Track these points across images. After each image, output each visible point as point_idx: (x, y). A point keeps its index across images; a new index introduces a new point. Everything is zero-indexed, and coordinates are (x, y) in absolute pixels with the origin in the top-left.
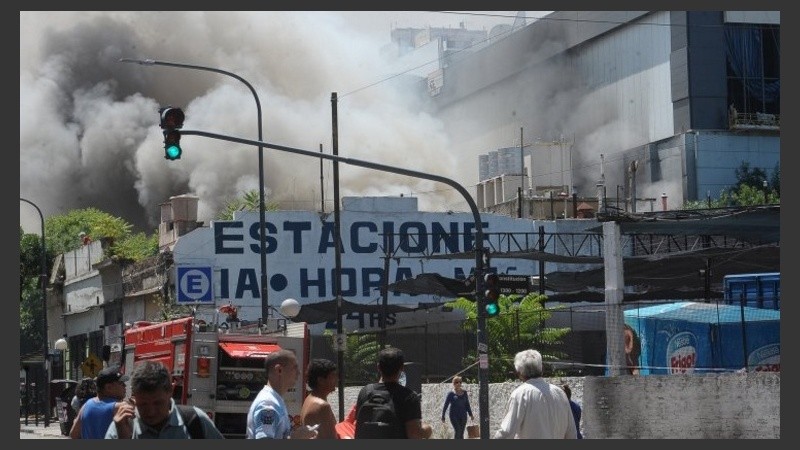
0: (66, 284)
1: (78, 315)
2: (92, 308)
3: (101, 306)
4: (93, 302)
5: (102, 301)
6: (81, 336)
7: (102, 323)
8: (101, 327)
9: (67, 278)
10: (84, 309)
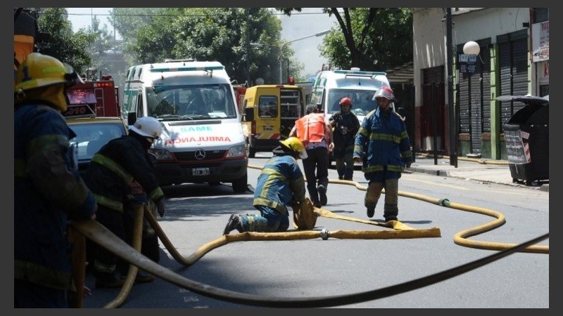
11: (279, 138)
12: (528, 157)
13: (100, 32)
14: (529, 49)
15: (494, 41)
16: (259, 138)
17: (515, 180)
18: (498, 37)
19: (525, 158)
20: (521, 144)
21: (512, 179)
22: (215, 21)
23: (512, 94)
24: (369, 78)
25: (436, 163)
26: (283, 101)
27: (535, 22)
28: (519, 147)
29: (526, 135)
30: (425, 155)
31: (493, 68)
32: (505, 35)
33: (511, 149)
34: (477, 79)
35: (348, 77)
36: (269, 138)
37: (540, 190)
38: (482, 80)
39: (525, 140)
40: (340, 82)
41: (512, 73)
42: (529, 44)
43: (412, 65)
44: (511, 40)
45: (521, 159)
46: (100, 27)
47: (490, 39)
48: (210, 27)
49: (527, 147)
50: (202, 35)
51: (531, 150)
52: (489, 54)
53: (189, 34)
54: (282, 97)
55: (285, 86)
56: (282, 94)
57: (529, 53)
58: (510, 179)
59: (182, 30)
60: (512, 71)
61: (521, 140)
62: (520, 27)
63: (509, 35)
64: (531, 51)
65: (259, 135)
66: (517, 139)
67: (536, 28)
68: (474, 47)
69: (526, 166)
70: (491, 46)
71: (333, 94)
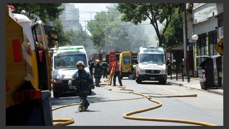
0: (194, 9)
1: (201, 24)
2: (210, 18)
3: (216, 17)
4: (211, 15)
5: (216, 14)
6: (203, 34)
7: (217, 26)
8: (216, 28)
9: (194, 6)
10: (205, 19)
11: (131, 72)
12: (205, 79)
13: (83, 32)
14: (218, 37)
15: (207, 34)
16: (124, 72)
17: (202, 88)
18: (208, 32)
19: (204, 79)
20: (202, 74)
21: (201, 87)
22: (119, 27)
23: (201, 55)
24: (156, 49)
25: (183, 81)
26: (132, 58)
27: (219, 27)
28: (202, 75)
29: (204, 71)
30: (186, 77)
31: (207, 44)
32: (210, 32)
33: (200, 76)
34: (203, 49)
35: (148, 49)
36: (127, 72)
37: (208, 92)
38: (204, 49)
39: (203, 73)
40: (144, 51)
41: (213, 46)
42: (218, 36)
43: (183, 43)
44: (213, 33)
45: (202, 80)
46: (83, 30)
47: (206, 33)
48: (117, 30)
49: (204, 75)
50: (114, 33)
51: (206, 76)
52: (206, 39)
53: (110, 32)
54: (132, 56)
55: (133, 52)
56: (132, 55)
57: (218, 39)
58: (200, 87)
59: (108, 31)
60: (213, 45)
61: (202, 73)
62: (215, 29)
63: (212, 31)
64: (219, 38)
65: (123, 71)
66: (201, 72)
67: (220, 29)
68: (196, 37)
69: (204, 82)
70: (206, 36)
71: (142, 56)
